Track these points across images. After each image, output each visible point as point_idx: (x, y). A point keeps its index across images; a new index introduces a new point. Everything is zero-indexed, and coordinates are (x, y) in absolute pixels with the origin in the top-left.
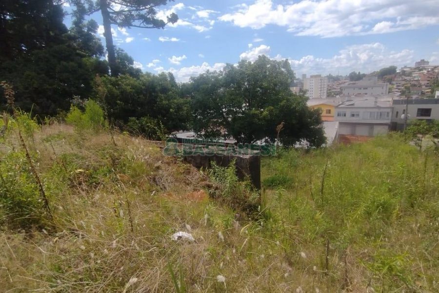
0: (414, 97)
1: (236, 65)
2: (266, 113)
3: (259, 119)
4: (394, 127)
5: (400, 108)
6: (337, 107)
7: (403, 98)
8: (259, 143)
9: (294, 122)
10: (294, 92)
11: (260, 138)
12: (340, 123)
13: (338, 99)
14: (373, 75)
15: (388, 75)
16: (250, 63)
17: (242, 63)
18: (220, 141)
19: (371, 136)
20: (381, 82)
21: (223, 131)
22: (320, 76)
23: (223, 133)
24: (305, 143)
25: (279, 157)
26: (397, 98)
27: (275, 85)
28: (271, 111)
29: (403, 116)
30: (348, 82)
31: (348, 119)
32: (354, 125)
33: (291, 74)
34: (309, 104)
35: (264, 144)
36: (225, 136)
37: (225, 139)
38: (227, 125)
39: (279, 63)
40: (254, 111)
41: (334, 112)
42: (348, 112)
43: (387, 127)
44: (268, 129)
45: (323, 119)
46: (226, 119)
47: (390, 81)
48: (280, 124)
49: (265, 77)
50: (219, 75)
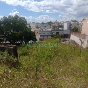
0: (55, 29)
1: (7, 17)
2: (19, 33)
3: (17, 35)
4: (52, 36)
5: (53, 31)
6: (39, 31)
7: (53, 29)
8: (18, 42)
9: (28, 35)
10: (27, 27)
11: (18, 41)
12: (40, 36)
13: (39, 29)
14: (47, 23)
15: (50, 23)
16: (12, 17)
17: (10, 16)
18: (4, 43)
19: (47, 38)
20: (49, 25)
21: (5, 39)
22: (34, 22)
23: (5, 40)
24: (31, 41)
25: (24, 46)
26: (52, 29)
27: (21, 24)
28: (21, 33)
29: (53, 34)
30: (41, 25)
31: (42, 34)
32: (44, 36)
33: (26, 21)
34: (32, 30)
35: (19, 43)
36: (5, 41)
37: (6, 42)
38: (6, 37)
39: (22, 18)
40: (15, 32)
41: (39, 33)
42: (42, 33)
43: (50, 36)
44: (20, 38)
45: (36, 34)
46: (5, 35)
47: (50, 25)
48: (23, 36)
49: (18, 21)
50: (1, 20)
